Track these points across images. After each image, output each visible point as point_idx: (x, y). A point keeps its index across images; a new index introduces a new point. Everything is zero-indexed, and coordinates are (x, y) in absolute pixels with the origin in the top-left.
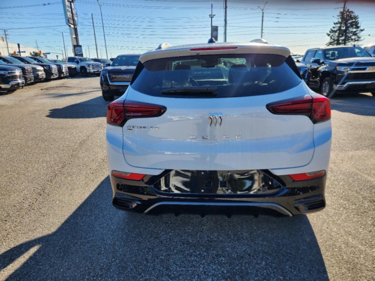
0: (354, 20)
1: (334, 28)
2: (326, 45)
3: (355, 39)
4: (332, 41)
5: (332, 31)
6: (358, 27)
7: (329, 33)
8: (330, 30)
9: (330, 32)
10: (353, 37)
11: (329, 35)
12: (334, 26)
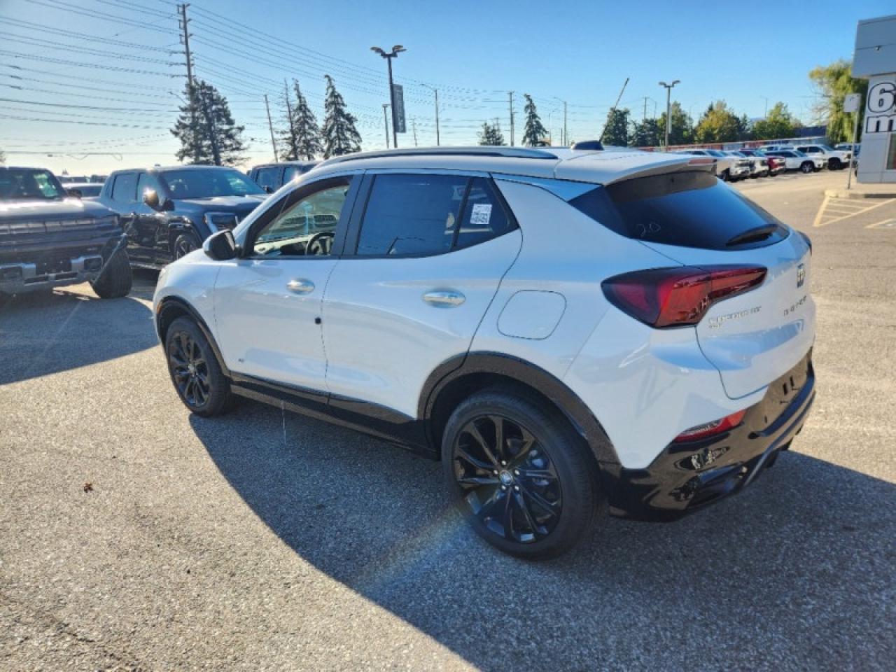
0: (220, 107)
1: (183, 118)
2: (176, 155)
3: (231, 145)
4: (186, 146)
5: (181, 126)
6: (230, 122)
7: (174, 129)
8: (177, 124)
9: (177, 127)
10: (228, 142)
11: (176, 134)
12: (183, 114)
